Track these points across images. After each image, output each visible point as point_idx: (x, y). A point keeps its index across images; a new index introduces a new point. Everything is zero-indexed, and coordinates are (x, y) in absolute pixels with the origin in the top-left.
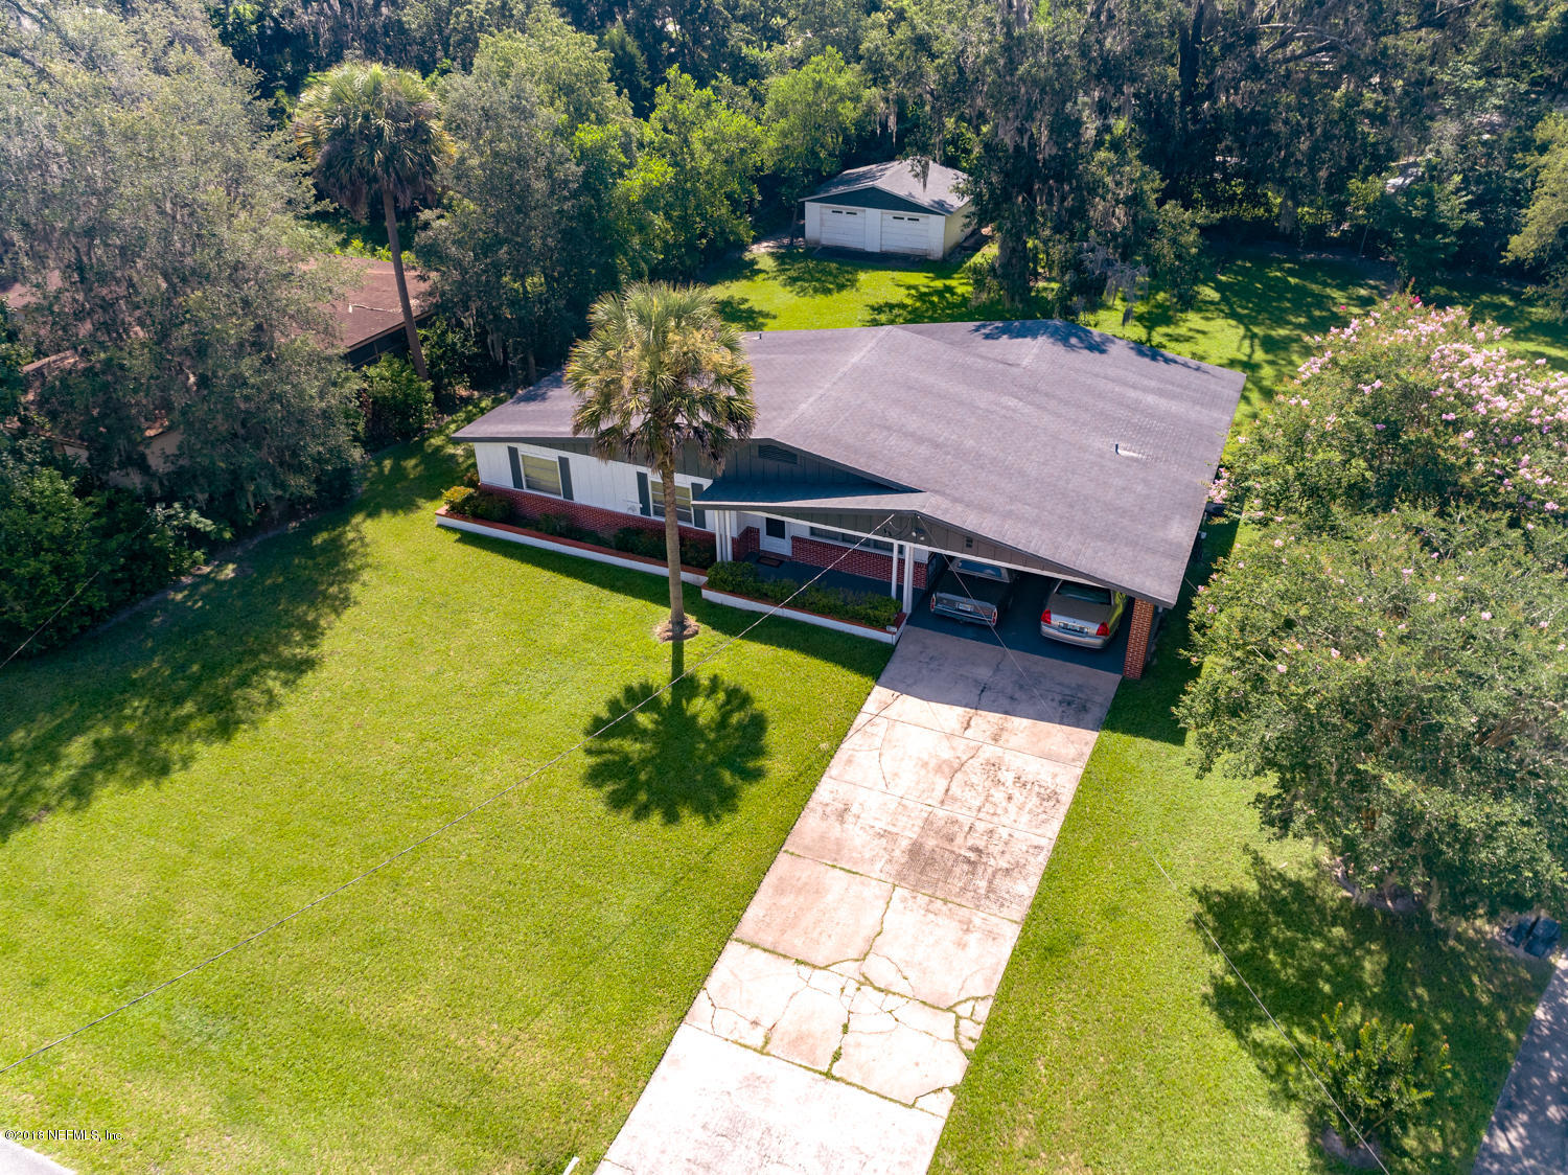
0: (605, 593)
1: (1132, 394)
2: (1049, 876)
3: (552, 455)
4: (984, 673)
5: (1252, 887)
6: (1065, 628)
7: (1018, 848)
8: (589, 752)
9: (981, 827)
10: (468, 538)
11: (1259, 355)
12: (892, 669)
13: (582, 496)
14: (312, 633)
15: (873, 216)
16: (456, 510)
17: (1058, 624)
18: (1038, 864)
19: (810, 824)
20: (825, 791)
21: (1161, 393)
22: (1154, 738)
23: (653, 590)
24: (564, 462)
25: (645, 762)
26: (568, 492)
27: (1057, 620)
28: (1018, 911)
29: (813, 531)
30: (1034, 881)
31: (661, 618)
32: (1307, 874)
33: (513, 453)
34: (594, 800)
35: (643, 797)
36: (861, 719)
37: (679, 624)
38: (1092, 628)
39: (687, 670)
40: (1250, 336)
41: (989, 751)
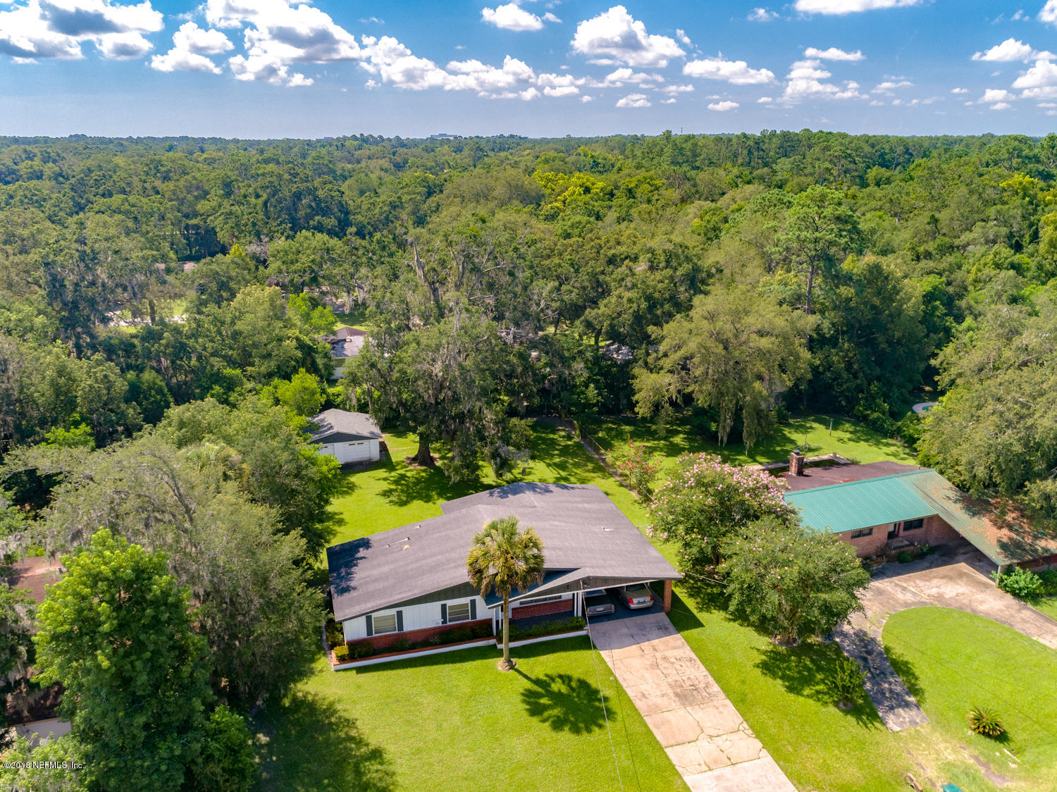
0: (458, 665)
2: (718, 681)
3: (393, 611)
4: (625, 631)
5: (764, 657)
6: (639, 603)
7: (701, 678)
8: (544, 721)
9: (685, 678)
10: (360, 670)
11: (563, 474)
12: (596, 643)
13: (408, 627)
15: (339, 446)
16: (342, 659)
17: (636, 603)
18: (710, 679)
19: (639, 704)
20: (631, 693)
22: (687, 629)
23: (492, 652)
24: (400, 614)
25: (566, 714)
26: (401, 628)
27: (635, 601)
28: (722, 695)
30: (716, 685)
31: (499, 663)
32: (771, 647)
33: (369, 619)
34: (566, 735)
35: (582, 725)
36: (610, 664)
37: (509, 661)
38: (648, 599)
39: (533, 677)
40: (549, 465)
41: (658, 655)
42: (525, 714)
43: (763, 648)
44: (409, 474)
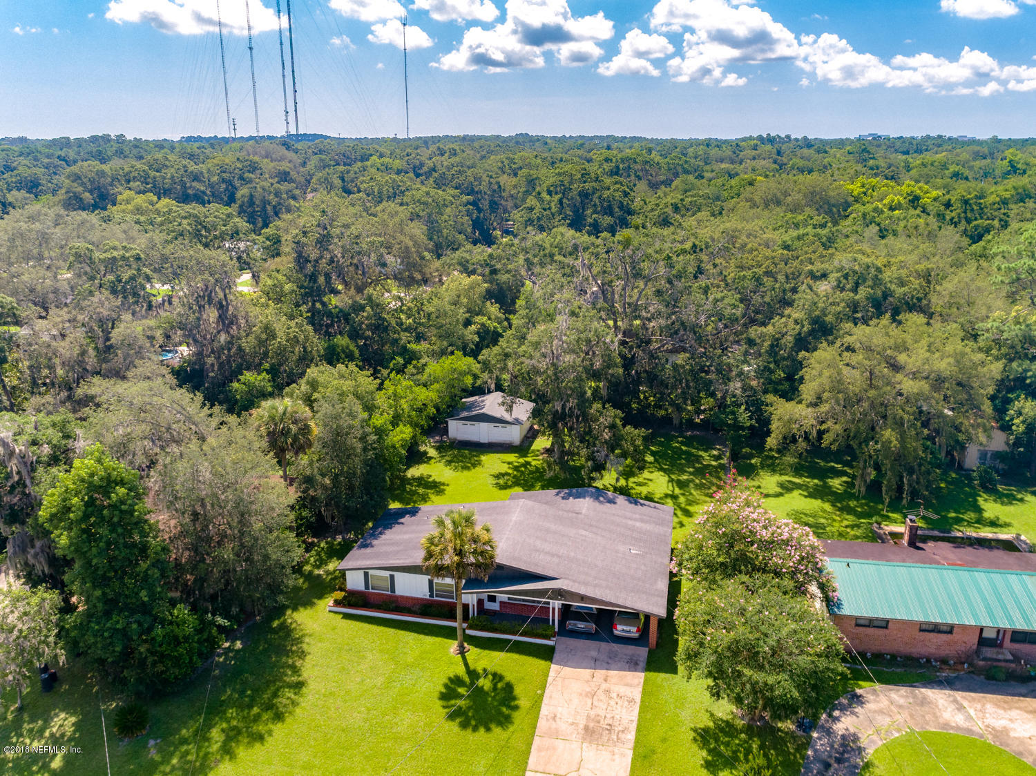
0: (421, 637)
1: (630, 522)
2: (639, 730)
3: (387, 574)
4: (594, 654)
5: (711, 724)
6: (623, 631)
7: (625, 722)
8: (444, 707)
9: (608, 716)
10: (347, 616)
11: (677, 491)
12: (557, 656)
13: (400, 591)
14: (296, 670)
15: (484, 426)
16: (338, 603)
17: (620, 629)
18: (634, 726)
19: (542, 724)
20: (545, 710)
21: (642, 521)
22: (666, 672)
23: (449, 633)
24: (392, 577)
25: (469, 708)
26: (393, 590)
27: (620, 627)
28: (631, 745)
29: (509, 599)
30: (634, 733)
31: (453, 645)
32: (730, 717)
33: (366, 575)
34: (454, 726)
35: (473, 723)
36: (550, 679)
37: (461, 647)
38: (634, 629)
39: (472, 667)
40: (671, 481)
41: (604, 686)
42: (437, 694)
43: (720, 715)
44: (533, 463)
